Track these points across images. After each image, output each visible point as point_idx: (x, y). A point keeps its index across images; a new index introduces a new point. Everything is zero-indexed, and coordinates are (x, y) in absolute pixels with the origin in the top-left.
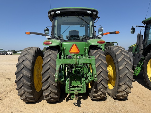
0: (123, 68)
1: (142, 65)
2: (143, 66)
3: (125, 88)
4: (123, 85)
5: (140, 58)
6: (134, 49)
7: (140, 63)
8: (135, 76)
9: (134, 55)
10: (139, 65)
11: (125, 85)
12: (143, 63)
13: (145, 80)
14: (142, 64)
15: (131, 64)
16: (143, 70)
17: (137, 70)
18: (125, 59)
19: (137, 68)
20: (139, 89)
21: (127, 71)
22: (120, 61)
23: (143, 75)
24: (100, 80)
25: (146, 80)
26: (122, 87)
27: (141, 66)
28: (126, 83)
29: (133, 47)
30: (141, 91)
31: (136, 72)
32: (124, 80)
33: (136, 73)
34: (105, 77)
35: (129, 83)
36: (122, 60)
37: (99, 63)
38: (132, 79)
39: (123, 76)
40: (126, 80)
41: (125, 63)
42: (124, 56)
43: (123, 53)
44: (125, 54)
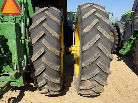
0: (90, 48)
1: (135, 40)
2: (135, 42)
3: (91, 86)
4: (89, 81)
5: (134, 30)
6: (128, 18)
7: (131, 37)
8: (122, 54)
9: (126, 25)
10: (131, 40)
11: (92, 80)
12: (137, 38)
13: (134, 62)
14: (135, 38)
15: (109, 41)
16: (134, 48)
17: (126, 47)
18: (99, 28)
19: (126, 43)
20: (124, 74)
21: (98, 54)
22: (88, 32)
23: (133, 55)
24: (40, 70)
25: (136, 62)
26: (85, 84)
27: (132, 42)
28: (94, 78)
29: (127, 15)
30: (126, 77)
31: (125, 49)
32: (89, 71)
33: (124, 51)
34: (50, 64)
35: (99, 79)
36: (91, 30)
37: (40, 35)
38: (107, 71)
39: (88, 64)
40: (94, 73)
41: (97, 37)
42: (98, 21)
43: (98, 16)
44: (101, 18)
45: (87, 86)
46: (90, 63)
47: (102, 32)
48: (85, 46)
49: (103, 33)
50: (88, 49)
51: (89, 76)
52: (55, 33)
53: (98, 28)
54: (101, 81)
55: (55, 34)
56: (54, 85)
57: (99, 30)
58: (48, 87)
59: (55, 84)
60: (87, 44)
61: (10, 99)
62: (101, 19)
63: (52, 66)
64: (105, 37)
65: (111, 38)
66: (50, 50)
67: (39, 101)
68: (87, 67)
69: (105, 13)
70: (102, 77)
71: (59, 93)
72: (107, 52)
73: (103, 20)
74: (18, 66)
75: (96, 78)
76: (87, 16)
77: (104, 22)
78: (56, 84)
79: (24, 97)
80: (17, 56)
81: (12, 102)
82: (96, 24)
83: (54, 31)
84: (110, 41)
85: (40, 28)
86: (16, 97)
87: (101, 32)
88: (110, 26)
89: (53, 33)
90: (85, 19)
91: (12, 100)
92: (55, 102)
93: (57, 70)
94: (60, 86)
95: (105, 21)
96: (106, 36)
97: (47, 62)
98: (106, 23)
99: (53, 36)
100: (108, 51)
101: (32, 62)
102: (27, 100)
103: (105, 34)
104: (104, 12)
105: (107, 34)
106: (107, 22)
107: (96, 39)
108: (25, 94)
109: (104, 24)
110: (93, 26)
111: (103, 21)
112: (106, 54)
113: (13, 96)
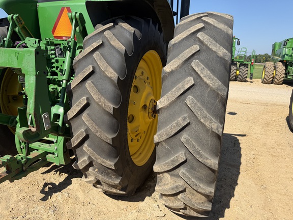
4: (167, 175)
11: (175, 176)
15: (214, 92)
18: (196, 64)
21: (184, 119)
22: (172, 72)
26: (163, 181)
28: (177, 171)
34: (95, 128)
35: (187, 174)
36: (180, 68)
37: (84, 72)
38: (205, 161)
39: (165, 137)
40: (176, 158)
41: (186, 82)
42: (198, 50)
43: (202, 39)
44: (206, 43)
45: (166, 187)
46: (168, 135)
47: (199, 73)
48: (162, 99)
49: (202, 76)
50: (167, 106)
51: (166, 164)
52: (112, 70)
53: (193, 65)
54: (193, 180)
55: (111, 73)
56: (104, 170)
57: (194, 67)
58: (94, 172)
59: (107, 169)
60: (165, 96)
61: (46, 185)
62: (206, 46)
63: (97, 132)
64: (206, 83)
65: (220, 86)
66: (97, 101)
67: (88, 200)
68: (164, 143)
69: (224, 31)
70: (196, 171)
71: (122, 192)
72: (205, 117)
73: (211, 47)
74: (34, 120)
75: (181, 172)
76: (180, 39)
77: (212, 50)
78: (109, 171)
79: (68, 187)
80: (33, 103)
81: (47, 190)
82: (191, 54)
83: (109, 67)
84: (218, 94)
85: (89, 60)
86: (57, 184)
87: (197, 71)
88: (224, 59)
89: (107, 71)
90: (174, 44)
91: (49, 188)
92: (116, 209)
93: (108, 141)
94: (121, 178)
95: (214, 49)
96: (208, 82)
97: (90, 122)
98: (215, 52)
99: (106, 76)
100: (208, 115)
101: (68, 119)
102: (70, 192)
103: (205, 76)
104: (221, 30)
105: (210, 77)
106: (217, 51)
107: (183, 86)
108: (73, 182)
109: (212, 56)
110: (185, 59)
111: (210, 49)
112: (202, 121)
113: (53, 181)
